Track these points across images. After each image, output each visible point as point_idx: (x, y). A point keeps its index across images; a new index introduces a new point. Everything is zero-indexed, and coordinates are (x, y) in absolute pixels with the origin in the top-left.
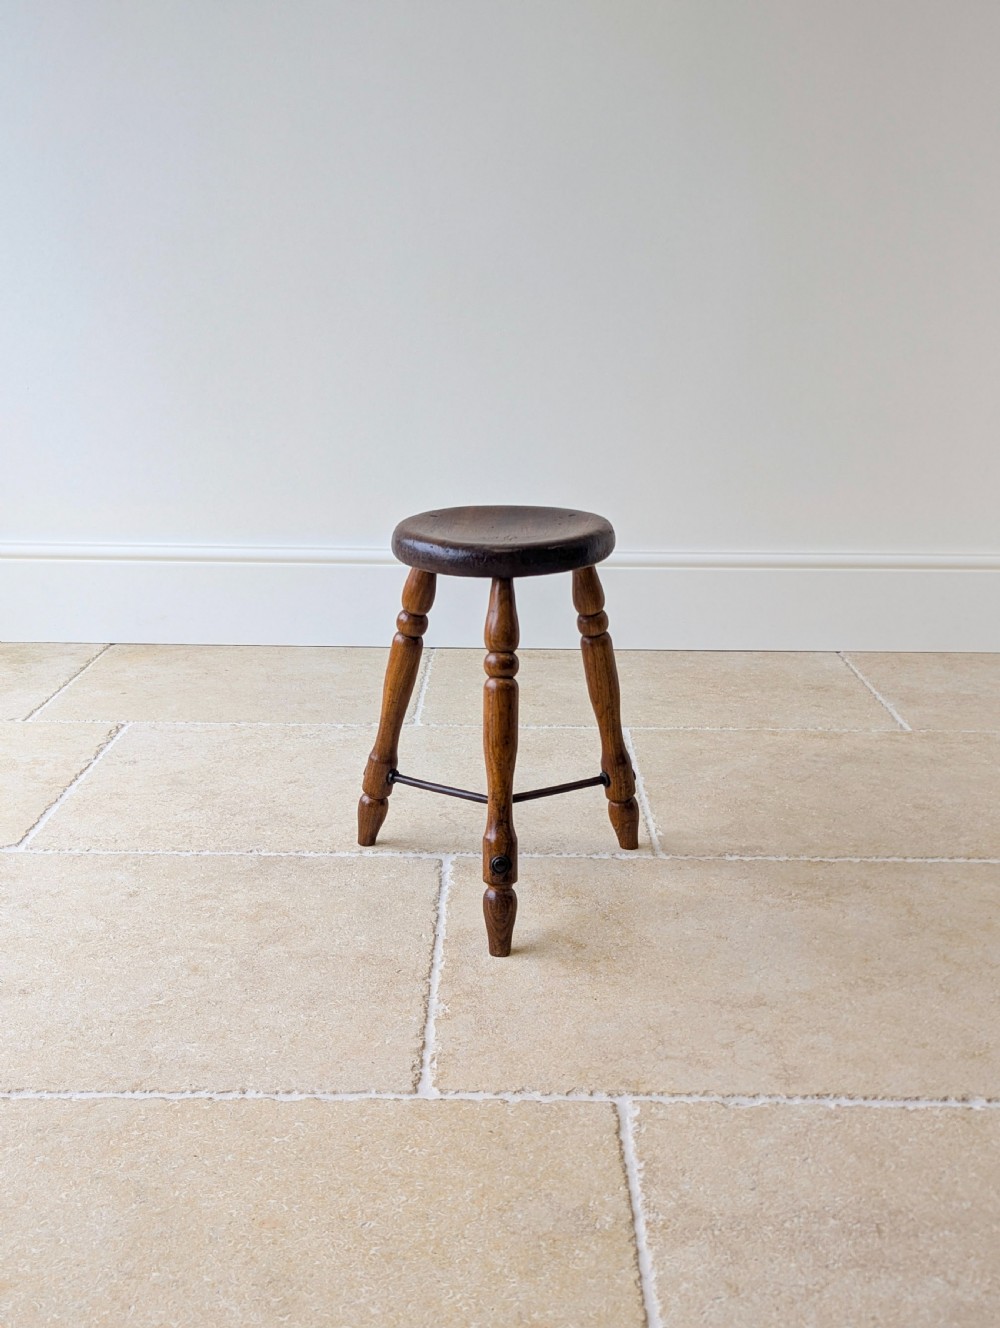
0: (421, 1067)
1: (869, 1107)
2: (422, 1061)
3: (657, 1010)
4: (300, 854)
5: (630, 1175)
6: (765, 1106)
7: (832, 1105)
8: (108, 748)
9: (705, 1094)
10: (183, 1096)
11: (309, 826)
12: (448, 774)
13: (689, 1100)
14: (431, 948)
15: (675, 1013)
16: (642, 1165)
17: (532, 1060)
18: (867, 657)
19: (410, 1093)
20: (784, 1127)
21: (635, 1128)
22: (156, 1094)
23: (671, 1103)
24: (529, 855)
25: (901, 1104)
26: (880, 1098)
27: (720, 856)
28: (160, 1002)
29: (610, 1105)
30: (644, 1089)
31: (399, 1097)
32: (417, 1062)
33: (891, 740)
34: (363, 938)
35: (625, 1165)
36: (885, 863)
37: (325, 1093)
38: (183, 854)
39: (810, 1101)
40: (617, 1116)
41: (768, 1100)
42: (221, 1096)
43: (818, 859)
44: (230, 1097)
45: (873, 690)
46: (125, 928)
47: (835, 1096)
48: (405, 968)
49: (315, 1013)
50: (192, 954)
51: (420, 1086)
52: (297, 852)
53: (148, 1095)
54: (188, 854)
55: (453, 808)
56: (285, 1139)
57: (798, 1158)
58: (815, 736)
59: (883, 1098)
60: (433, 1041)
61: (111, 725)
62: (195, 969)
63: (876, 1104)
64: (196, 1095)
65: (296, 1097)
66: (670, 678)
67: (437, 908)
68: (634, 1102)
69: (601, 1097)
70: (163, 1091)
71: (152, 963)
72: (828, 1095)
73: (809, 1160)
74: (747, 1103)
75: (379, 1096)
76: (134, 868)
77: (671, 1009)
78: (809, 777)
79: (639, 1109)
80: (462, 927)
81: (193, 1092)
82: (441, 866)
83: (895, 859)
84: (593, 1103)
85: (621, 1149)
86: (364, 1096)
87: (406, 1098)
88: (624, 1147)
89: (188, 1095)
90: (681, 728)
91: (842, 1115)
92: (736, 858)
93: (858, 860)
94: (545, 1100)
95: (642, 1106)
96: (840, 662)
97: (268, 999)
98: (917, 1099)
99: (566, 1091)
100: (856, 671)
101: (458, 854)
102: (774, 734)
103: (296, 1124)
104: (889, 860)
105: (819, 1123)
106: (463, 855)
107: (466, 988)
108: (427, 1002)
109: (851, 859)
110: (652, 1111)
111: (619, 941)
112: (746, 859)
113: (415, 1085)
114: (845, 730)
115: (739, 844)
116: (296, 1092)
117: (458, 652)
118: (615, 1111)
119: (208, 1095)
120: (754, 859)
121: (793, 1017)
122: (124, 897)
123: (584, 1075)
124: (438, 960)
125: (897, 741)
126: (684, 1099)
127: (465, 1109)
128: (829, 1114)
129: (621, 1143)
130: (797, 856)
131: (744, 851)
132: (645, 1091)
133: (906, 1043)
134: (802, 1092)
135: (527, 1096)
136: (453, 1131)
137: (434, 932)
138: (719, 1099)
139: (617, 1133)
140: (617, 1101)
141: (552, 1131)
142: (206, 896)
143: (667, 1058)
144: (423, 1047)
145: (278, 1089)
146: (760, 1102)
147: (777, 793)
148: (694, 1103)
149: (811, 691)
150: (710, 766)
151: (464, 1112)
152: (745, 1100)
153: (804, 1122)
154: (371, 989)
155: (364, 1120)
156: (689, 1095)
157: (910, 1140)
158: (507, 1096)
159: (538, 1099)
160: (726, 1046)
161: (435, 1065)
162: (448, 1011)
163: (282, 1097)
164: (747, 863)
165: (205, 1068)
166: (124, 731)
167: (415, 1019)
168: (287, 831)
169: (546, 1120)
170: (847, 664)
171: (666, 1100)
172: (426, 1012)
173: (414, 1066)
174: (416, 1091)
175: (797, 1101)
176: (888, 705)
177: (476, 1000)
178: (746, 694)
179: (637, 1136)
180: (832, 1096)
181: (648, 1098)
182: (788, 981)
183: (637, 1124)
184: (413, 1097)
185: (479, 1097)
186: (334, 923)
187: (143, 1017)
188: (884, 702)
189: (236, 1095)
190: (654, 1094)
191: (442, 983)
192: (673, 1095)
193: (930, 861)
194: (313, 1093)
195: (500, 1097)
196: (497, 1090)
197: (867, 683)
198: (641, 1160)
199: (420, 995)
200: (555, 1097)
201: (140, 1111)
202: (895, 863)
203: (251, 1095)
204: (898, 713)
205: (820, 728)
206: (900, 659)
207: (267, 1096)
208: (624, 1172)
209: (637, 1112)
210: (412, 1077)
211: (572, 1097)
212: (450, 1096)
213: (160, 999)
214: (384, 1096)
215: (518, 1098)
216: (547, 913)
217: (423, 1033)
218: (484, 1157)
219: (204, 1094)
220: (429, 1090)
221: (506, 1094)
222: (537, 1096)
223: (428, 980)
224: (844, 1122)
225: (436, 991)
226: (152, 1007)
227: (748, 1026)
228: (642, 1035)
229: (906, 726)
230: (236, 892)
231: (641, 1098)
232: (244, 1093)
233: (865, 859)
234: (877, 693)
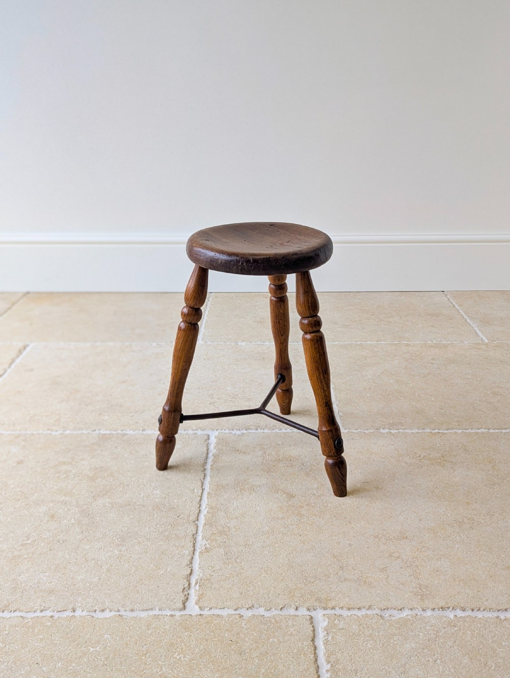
0: (189, 589)
1: (476, 617)
2: (189, 584)
3: (339, 543)
4: (124, 432)
5: (321, 675)
6: (408, 617)
7: (452, 616)
8: (18, 361)
9: (370, 608)
10: (35, 615)
11: (131, 412)
12: (216, 375)
13: (360, 613)
14: (200, 498)
15: (350, 545)
16: (329, 666)
17: (259, 583)
18: (460, 295)
19: (181, 610)
20: (421, 634)
21: (324, 637)
22: (18, 614)
23: (347, 616)
24: (262, 431)
25: (495, 614)
26: (482, 610)
27: (377, 429)
28: (29, 542)
29: (308, 617)
30: (330, 605)
31: (173, 613)
32: (186, 585)
33: (477, 348)
34: (158, 492)
35: (318, 666)
36: (476, 433)
37: (126, 611)
38: (54, 433)
39: (437, 612)
40: (313, 626)
41: (410, 612)
42: (59, 614)
43: (436, 431)
44: (65, 614)
45: (464, 316)
46: (13, 486)
47: (453, 609)
48: (183, 513)
49: (125, 548)
50: (52, 505)
51: (187, 604)
52: (122, 430)
53: (13, 615)
54: (57, 433)
55: (218, 399)
56: (97, 649)
57: (431, 659)
58: (432, 347)
59: (484, 610)
60: (197, 569)
61: (20, 345)
62: (53, 516)
63: (480, 615)
64: (43, 614)
65: (107, 614)
66: (347, 310)
67: (205, 470)
68: (324, 615)
69: (303, 612)
70: (22, 611)
71: (26, 512)
72: (448, 608)
73: (438, 661)
74: (399, 615)
75: (160, 613)
76: (23, 443)
77: (348, 542)
78: (429, 374)
79: (327, 620)
80: (219, 483)
81: (41, 611)
82: (209, 439)
83: (483, 430)
84: (297, 616)
85: (315, 654)
86: (151, 613)
87: (178, 614)
88: (317, 652)
89: (38, 614)
90: (354, 342)
91: (459, 624)
92: (387, 431)
93: (460, 431)
94: (267, 614)
95: (329, 619)
96: (445, 298)
97: (96, 538)
98: (506, 610)
99: (281, 607)
100: (454, 304)
101: (219, 431)
102: (407, 345)
103: (106, 636)
104: (479, 431)
105: (443, 631)
106: (223, 431)
107: (220, 528)
108: (195, 539)
109: (456, 431)
110: (336, 622)
111: (315, 492)
112: (393, 431)
113: (184, 604)
114: (449, 342)
115: (388, 421)
116: (108, 610)
117: (225, 295)
118: (312, 623)
119: (51, 614)
120: (397, 431)
121: (424, 547)
122: (14, 465)
123: (292, 594)
124: (203, 507)
125: (480, 349)
126: (356, 612)
127: (215, 622)
128: (451, 624)
129: (315, 648)
130: (424, 429)
131: (391, 426)
132: (331, 606)
133: (496, 566)
134: (431, 607)
135: (255, 612)
136: (207, 640)
137: (202, 486)
138: (377, 611)
139: (313, 640)
140: (313, 614)
141: (271, 640)
142: (64, 463)
143: (345, 580)
144: (191, 573)
145: (96, 608)
146: (405, 614)
147: (411, 385)
148: (362, 616)
149: (429, 317)
150: (371, 368)
151: (214, 625)
152: (395, 612)
153: (434, 630)
154: (161, 530)
155: (150, 632)
156: (359, 609)
157: (504, 644)
158: (243, 612)
159: (262, 614)
160: (384, 570)
161: (197, 587)
162: (208, 546)
163: (99, 615)
164: (393, 434)
165: (51, 592)
166: (28, 349)
167: (187, 552)
168: (117, 416)
169: (267, 631)
170: (449, 299)
171: (345, 613)
172: (194, 546)
173: (184, 589)
174: (184, 608)
175: (429, 613)
176: (473, 325)
177: (226, 537)
178: (391, 320)
179: (326, 643)
180: (451, 608)
181: (333, 612)
182: (420, 520)
183: (326, 632)
184: (183, 613)
185: (224, 613)
186: (141, 481)
187: (16, 553)
188: (471, 324)
189: (69, 613)
190: (337, 608)
191: (205, 524)
192: (349, 609)
193: (504, 431)
194: (119, 611)
195: (237, 612)
196: (236, 607)
197: (461, 312)
198: (328, 662)
199: (191, 534)
200: (275, 612)
201: (5, 627)
202: (483, 433)
203: (78, 613)
204: (480, 330)
205: (434, 341)
206: (479, 295)
207: (88, 613)
208: (317, 672)
209: (326, 623)
210: (183, 598)
211: (284, 612)
212: (206, 612)
213: (28, 539)
214: (164, 613)
215: (249, 613)
216: (272, 472)
217: (191, 563)
218: (226, 662)
219: (48, 613)
220: (193, 608)
221: (242, 610)
222: (261, 611)
223: (196, 522)
224: (460, 630)
225: (201, 531)
226: (22, 545)
227: (396, 555)
228: (330, 563)
229: (484, 339)
230: (83, 459)
231: (328, 612)
232: (74, 611)
233: (464, 431)
234: (466, 317)
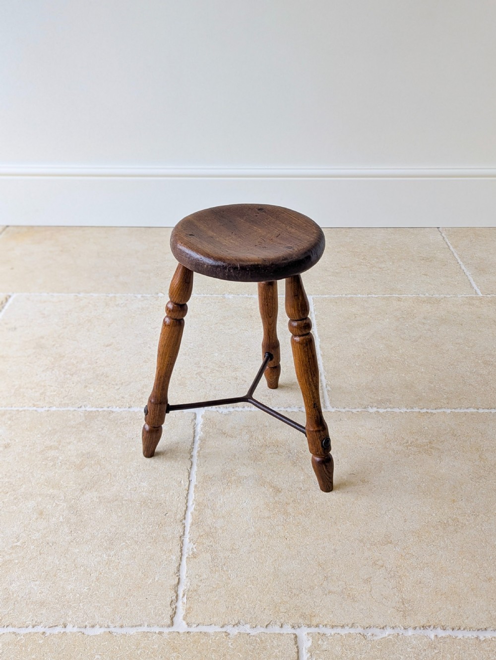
0: (177, 601)
1: (456, 638)
2: (177, 596)
3: (324, 548)
4: (110, 409)
6: (390, 637)
7: (433, 637)
9: (353, 625)
10: (27, 631)
11: (117, 384)
13: (344, 632)
14: (187, 492)
15: (335, 550)
17: (246, 596)
19: (169, 626)
20: (402, 657)
21: (308, 658)
22: (11, 629)
23: (331, 635)
25: (475, 634)
26: (462, 629)
27: (365, 408)
28: (19, 544)
29: (293, 636)
30: (314, 623)
31: (161, 630)
32: (174, 598)
33: (470, 305)
34: (145, 484)
37: (115, 627)
38: (40, 410)
39: (419, 632)
40: (297, 647)
41: (392, 632)
42: (51, 631)
44: (56, 631)
45: (460, 261)
46: (0, 476)
47: (434, 627)
48: (170, 510)
49: (113, 552)
50: (40, 499)
51: (175, 619)
52: (109, 407)
53: (5, 630)
54: (43, 410)
55: (205, 368)
59: (465, 629)
60: (185, 577)
62: (41, 513)
63: (460, 635)
64: (35, 630)
65: (98, 631)
66: (338, 252)
67: (192, 457)
68: (308, 633)
69: (288, 630)
70: (15, 626)
71: (15, 508)
72: (430, 626)
75: (149, 630)
76: (9, 422)
77: (333, 548)
79: (311, 640)
80: (206, 474)
81: (34, 627)
82: (195, 419)
83: (472, 410)
84: (281, 635)
86: (141, 629)
87: (166, 630)
89: (30, 630)
91: (439, 645)
92: (375, 409)
93: (449, 411)
94: (253, 632)
95: (313, 638)
97: (85, 540)
98: (486, 629)
99: (266, 624)
100: (449, 244)
103: (96, 657)
104: (468, 411)
105: (424, 654)
106: (209, 409)
107: (207, 529)
108: (182, 542)
109: (445, 410)
110: (319, 642)
111: (302, 486)
112: (381, 411)
113: (172, 619)
114: (442, 296)
115: (376, 397)
116: (98, 626)
118: (296, 643)
119: (43, 630)
120: (386, 410)
121: (408, 553)
122: (1, 448)
123: (277, 609)
124: (190, 503)
125: (474, 305)
126: (339, 630)
127: (202, 641)
128: (432, 646)
130: (413, 408)
131: (380, 403)
133: (479, 577)
134: (413, 625)
135: (242, 629)
137: (189, 478)
138: (360, 630)
140: (297, 631)
142: (51, 447)
143: (329, 592)
144: (178, 583)
145: (86, 623)
146: (387, 634)
148: (345, 635)
149: (422, 261)
150: (361, 329)
151: (202, 644)
152: (377, 631)
153: (415, 653)
154: (149, 530)
155: (139, 652)
156: (343, 627)
158: (229, 629)
159: (248, 631)
160: (366, 581)
161: (185, 600)
162: (195, 550)
163: (89, 632)
164: (381, 414)
165: (42, 604)
166: (10, 301)
167: (174, 558)
168: (103, 388)
169: (252, 652)
171: (329, 631)
172: (181, 551)
173: (172, 601)
174: (172, 624)
175: (410, 632)
177: (213, 540)
180: (432, 627)
181: (317, 630)
182: (406, 521)
183: (309, 654)
184: (171, 629)
185: (211, 630)
186: (128, 470)
187: (7, 557)
188: (466, 271)
189: (59, 630)
190: (321, 626)
191: (192, 524)
192: (333, 627)
194: (108, 627)
195: (224, 630)
196: (222, 623)
197: (455, 254)
199: (178, 535)
200: (259, 630)
203: (70, 629)
204: (474, 280)
206: (475, 233)
207: (79, 630)
209: (309, 644)
210: (171, 613)
211: (270, 630)
212: (193, 629)
213: (18, 541)
214: (153, 629)
215: (236, 631)
216: (259, 460)
217: (179, 571)
219: (40, 629)
220: (181, 625)
221: (228, 627)
222: (247, 628)
223: (184, 522)
224: (440, 652)
225: (188, 532)
226: (12, 548)
227: (381, 563)
228: (315, 572)
229: (479, 291)
230: (69, 443)
231: (313, 630)
232: (65, 627)
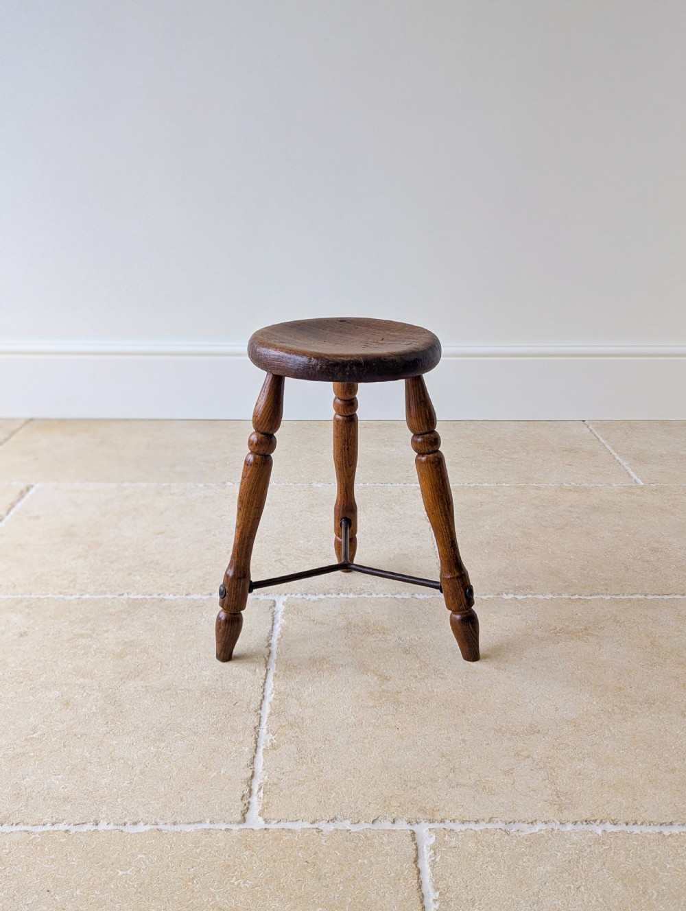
0: (250, 797)
1: (631, 833)
2: (251, 791)
3: (449, 739)
4: (161, 596)
5: (426, 905)
6: (542, 832)
7: (599, 832)
8: (19, 505)
9: (491, 820)
10: (44, 829)
11: (170, 572)
12: (283, 525)
13: (477, 827)
14: (263, 681)
15: (464, 741)
16: (437, 894)
17: (344, 789)
18: (607, 426)
19: (239, 823)
20: (559, 854)
21: (430, 857)
22: (21, 828)
23: (461, 831)
24: (346, 595)
25: (658, 829)
26: (639, 823)
27: (499, 594)
28: (35, 736)
29: (409, 833)
31: (229, 826)
32: (246, 792)
33: (629, 493)
34: (207, 673)
35: (423, 896)
36: (630, 600)
37: (166, 824)
38: (68, 598)
39: (580, 827)
40: (416, 844)
41: (544, 827)
42: (76, 830)
43: (577, 597)
44: (84, 830)
45: (612, 451)
46: (13, 665)
47: (601, 822)
48: (241, 700)
49: (163, 744)
50: (66, 689)
51: (248, 815)
52: (159, 595)
53: (14, 829)
54: (72, 598)
55: (286, 554)
56: (128, 872)
57: (572, 886)
58: (569, 490)
59: (642, 824)
60: (261, 771)
61: (23, 486)
62: (67, 703)
63: (636, 830)
64: (55, 828)
65: (141, 828)
66: (457, 443)
67: (270, 645)
68: (430, 829)
69: (402, 825)
70: (27, 824)
71: (31, 698)
72: (595, 821)
73: (582, 889)
74: (527, 830)
75: (212, 826)
76: (27, 610)
77: (461, 737)
78: (567, 525)
79: (434, 837)
80: (289, 662)
81: (53, 824)
82: (274, 606)
83: (638, 596)
84: (395, 831)
85: (419, 878)
86: (200, 826)
87: (235, 828)
88: (421, 876)
89: (48, 827)
90: (466, 484)
91: (608, 841)
92: (511, 596)
93: (609, 597)
94: (354, 829)
95: (437, 834)
96: (585, 429)
97: (125, 731)
98: (671, 824)
99: (372, 820)
100: (599, 436)
101: (288, 595)
102: (537, 488)
103: (139, 856)
104: (634, 597)
105: (588, 850)
106: (293, 596)
107: (291, 719)
108: (258, 733)
109: (603, 597)
110: (446, 838)
111: (417, 674)
112: (519, 597)
113: (243, 815)
114: (593, 485)
115: (512, 584)
116: (142, 823)
118: (414, 839)
119: (65, 829)
120: (525, 597)
121: (562, 744)
122: (15, 638)
123: (387, 803)
124: (268, 693)
125: (633, 494)
126: (472, 826)
127: (285, 838)
128: (598, 841)
129: (419, 872)
130: (560, 594)
131: (517, 590)
132: (439, 818)
133: (658, 768)
134: (572, 820)
135: (338, 825)
136: (274, 861)
137: (266, 666)
138: (501, 825)
139: (416, 862)
140: (415, 828)
141: (360, 861)
142: (82, 636)
143: (457, 785)
144: (253, 776)
145: (126, 821)
146: (538, 829)
147: (542, 538)
148: (481, 830)
149: (565, 453)
150: (489, 516)
151: (284, 842)
152: (524, 826)
153: (575, 849)
154: (212, 721)
155: (198, 851)
156: (477, 822)
157: (668, 866)
158: (322, 825)
159: (348, 828)
160: (508, 773)
161: (261, 794)
162: (275, 741)
163: (130, 829)
164: (519, 601)
166: (32, 490)
167: (247, 749)
168: (152, 576)
169: (355, 850)
170: (591, 431)
171: (458, 827)
172: (256, 742)
173: (244, 796)
174: (244, 820)
175: (569, 827)
176: (624, 464)
177: (299, 731)
178: (515, 456)
179: (433, 865)
180: (599, 821)
181: (442, 826)
182: (557, 709)
183: (432, 852)
184: (241, 826)
185: (297, 826)
186: (185, 659)
187: (18, 750)
188: (621, 462)
189: (89, 828)
190: (447, 821)
191: (271, 714)
192: (463, 822)
193: (666, 597)
194: (156, 824)
195: (315, 826)
196: (313, 819)
197: (608, 446)
198: (437, 889)
199: (252, 726)
200: (364, 826)
203: (102, 827)
204: (632, 470)
205: (573, 483)
206: (632, 426)
207: (115, 827)
208: (422, 902)
209: (432, 840)
210: (242, 808)
211: (377, 826)
212: (273, 826)
213: (34, 733)
214: (217, 826)
215: (331, 827)
216: (359, 648)
217: (253, 763)
218: (300, 889)
219: (62, 827)
220: (256, 820)
221: (321, 823)
222: (347, 825)
223: (259, 712)
224: (610, 848)
225: (265, 722)
226: (27, 740)
227: (525, 753)
228: (437, 763)
229: (639, 481)
230: (107, 631)
231: (436, 826)
232: (97, 826)
233: (614, 597)
234: (615, 454)
